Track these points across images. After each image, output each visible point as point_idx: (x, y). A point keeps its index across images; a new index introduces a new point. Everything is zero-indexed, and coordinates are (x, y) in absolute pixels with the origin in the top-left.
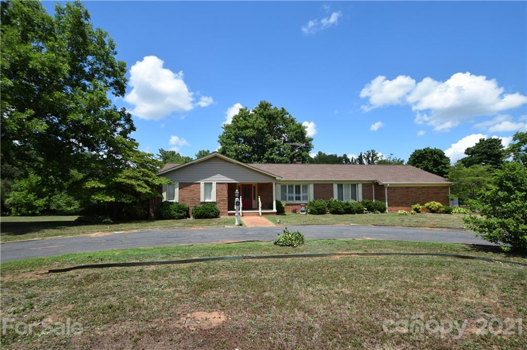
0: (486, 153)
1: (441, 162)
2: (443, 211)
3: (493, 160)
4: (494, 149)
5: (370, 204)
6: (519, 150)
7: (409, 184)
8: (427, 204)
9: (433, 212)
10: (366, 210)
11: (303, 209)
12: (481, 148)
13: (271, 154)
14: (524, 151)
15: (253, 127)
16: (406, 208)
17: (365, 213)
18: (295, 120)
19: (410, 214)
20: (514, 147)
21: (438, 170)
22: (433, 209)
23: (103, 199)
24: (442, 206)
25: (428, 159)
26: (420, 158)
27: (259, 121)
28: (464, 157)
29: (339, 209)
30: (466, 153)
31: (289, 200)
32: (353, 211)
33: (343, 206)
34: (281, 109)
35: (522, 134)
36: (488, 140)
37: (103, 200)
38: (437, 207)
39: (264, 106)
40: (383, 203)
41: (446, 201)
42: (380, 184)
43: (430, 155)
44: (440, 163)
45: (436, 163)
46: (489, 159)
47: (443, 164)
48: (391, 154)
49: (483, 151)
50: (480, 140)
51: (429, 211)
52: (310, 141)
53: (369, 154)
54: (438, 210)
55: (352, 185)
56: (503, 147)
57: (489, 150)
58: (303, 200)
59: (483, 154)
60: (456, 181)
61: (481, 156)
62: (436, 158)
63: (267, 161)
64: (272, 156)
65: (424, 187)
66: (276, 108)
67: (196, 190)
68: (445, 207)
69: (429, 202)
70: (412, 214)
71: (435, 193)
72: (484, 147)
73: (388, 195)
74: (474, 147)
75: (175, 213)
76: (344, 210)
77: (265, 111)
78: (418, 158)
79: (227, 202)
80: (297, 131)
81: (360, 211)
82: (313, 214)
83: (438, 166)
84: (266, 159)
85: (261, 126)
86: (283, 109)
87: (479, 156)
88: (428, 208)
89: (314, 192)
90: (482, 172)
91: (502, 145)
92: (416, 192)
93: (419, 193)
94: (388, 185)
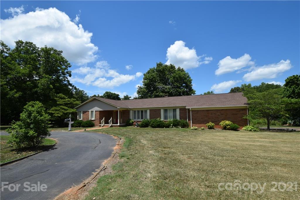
2: (229, 128)
10: (172, 126)
31: (137, 119)
32: (162, 126)
55: (173, 109)
67: (88, 115)
79: (99, 120)
81: (167, 126)
89: (150, 114)
92: (215, 114)
93: (218, 114)
94: (190, 109)
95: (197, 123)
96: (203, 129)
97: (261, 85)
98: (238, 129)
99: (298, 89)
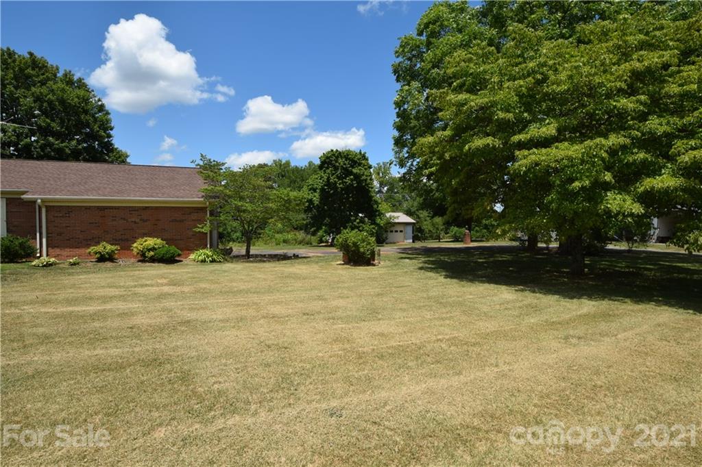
41: (198, 237)
65: (146, 208)
71: (173, 221)
73: (47, 222)
92: (124, 219)
93: (133, 220)
94: (39, 201)
95: (67, 247)
96: (74, 264)
97: (307, 165)
98: (177, 259)
99: (334, 176)
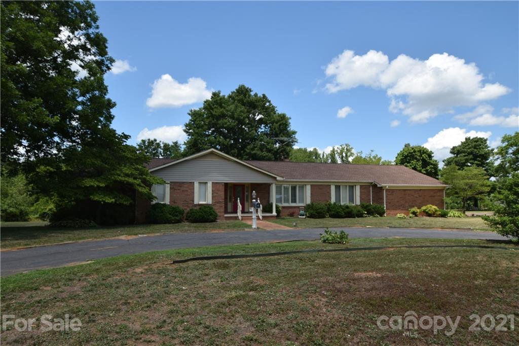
0: (471, 153)
1: (430, 162)
2: (440, 214)
3: (479, 161)
4: (480, 148)
5: (369, 208)
6: (507, 153)
7: (407, 187)
8: (424, 208)
9: (429, 215)
10: (366, 214)
11: (302, 212)
12: (467, 147)
13: (253, 149)
14: (511, 153)
15: (232, 117)
16: (404, 211)
17: (365, 217)
18: (276, 109)
19: (408, 217)
20: (502, 150)
21: (426, 171)
22: (429, 212)
23: (104, 199)
24: (438, 209)
25: (416, 158)
26: (409, 158)
27: (239, 110)
28: (450, 157)
29: (340, 212)
30: (451, 152)
31: (284, 202)
32: (354, 215)
33: (343, 209)
34: (262, 96)
35: (510, 137)
36: (473, 138)
37: (104, 202)
38: (434, 210)
39: (243, 92)
40: (382, 207)
41: (441, 204)
42: (378, 186)
43: (419, 154)
44: (429, 164)
45: (425, 164)
46: (475, 159)
47: (432, 164)
48: (372, 151)
49: (469, 150)
50: (466, 139)
51: (425, 214)
52: (293, 134)
53: (343, 149)
54: (434, 214)
55: (349, 186)
56: (489, 147)
57: (476, 150)
58: (299, 202)
59: (469, 154)
60: (450, 184)
61: (467, 156)
62: (425, 158)
63: (249, 158)
64: (254, 152)
65: (421, 190)
66: (256, 95)
67: (189, 191)
68: (441, 210)
69: (425, 205)
70: (410, 217)
71: (431, 196)
72: (470, 146)
73: (386, 197)
74: (459, 146)
75: (170, 216)
76: (345, 213)
77: (245, 98)
78: (406, 157)
79: (224, 205)
80: (281, 122)
81: (360, 215)
82: (313, 218)
83: (427, 167)
84: (247, 155)
85: (242, 116)
86: (264, 95)
87: (465, 156)
88: (424, 211)
89: (311, 194)
90: (476, 175)
91: (487, 145)
93: (416, 196)
94: (387, 187)
